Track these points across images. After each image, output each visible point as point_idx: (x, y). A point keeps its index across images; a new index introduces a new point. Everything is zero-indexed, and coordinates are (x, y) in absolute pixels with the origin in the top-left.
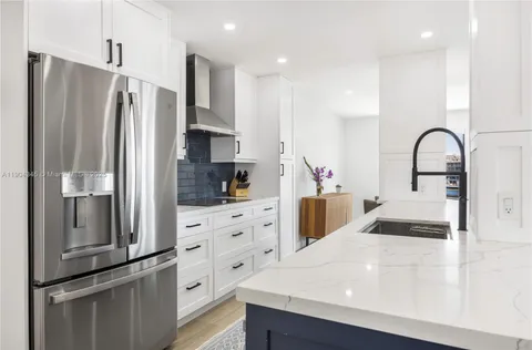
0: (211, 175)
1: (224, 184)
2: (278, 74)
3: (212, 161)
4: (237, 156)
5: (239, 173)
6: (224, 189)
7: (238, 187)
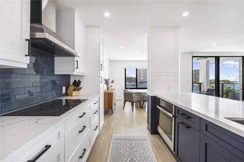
0: (53, 82)
1: (64, 88)
2: (98, 27)
3: (55, 73)
4: (76, 70)
5: (75, 81)
6: (64, 92)
7: (74, 90)
